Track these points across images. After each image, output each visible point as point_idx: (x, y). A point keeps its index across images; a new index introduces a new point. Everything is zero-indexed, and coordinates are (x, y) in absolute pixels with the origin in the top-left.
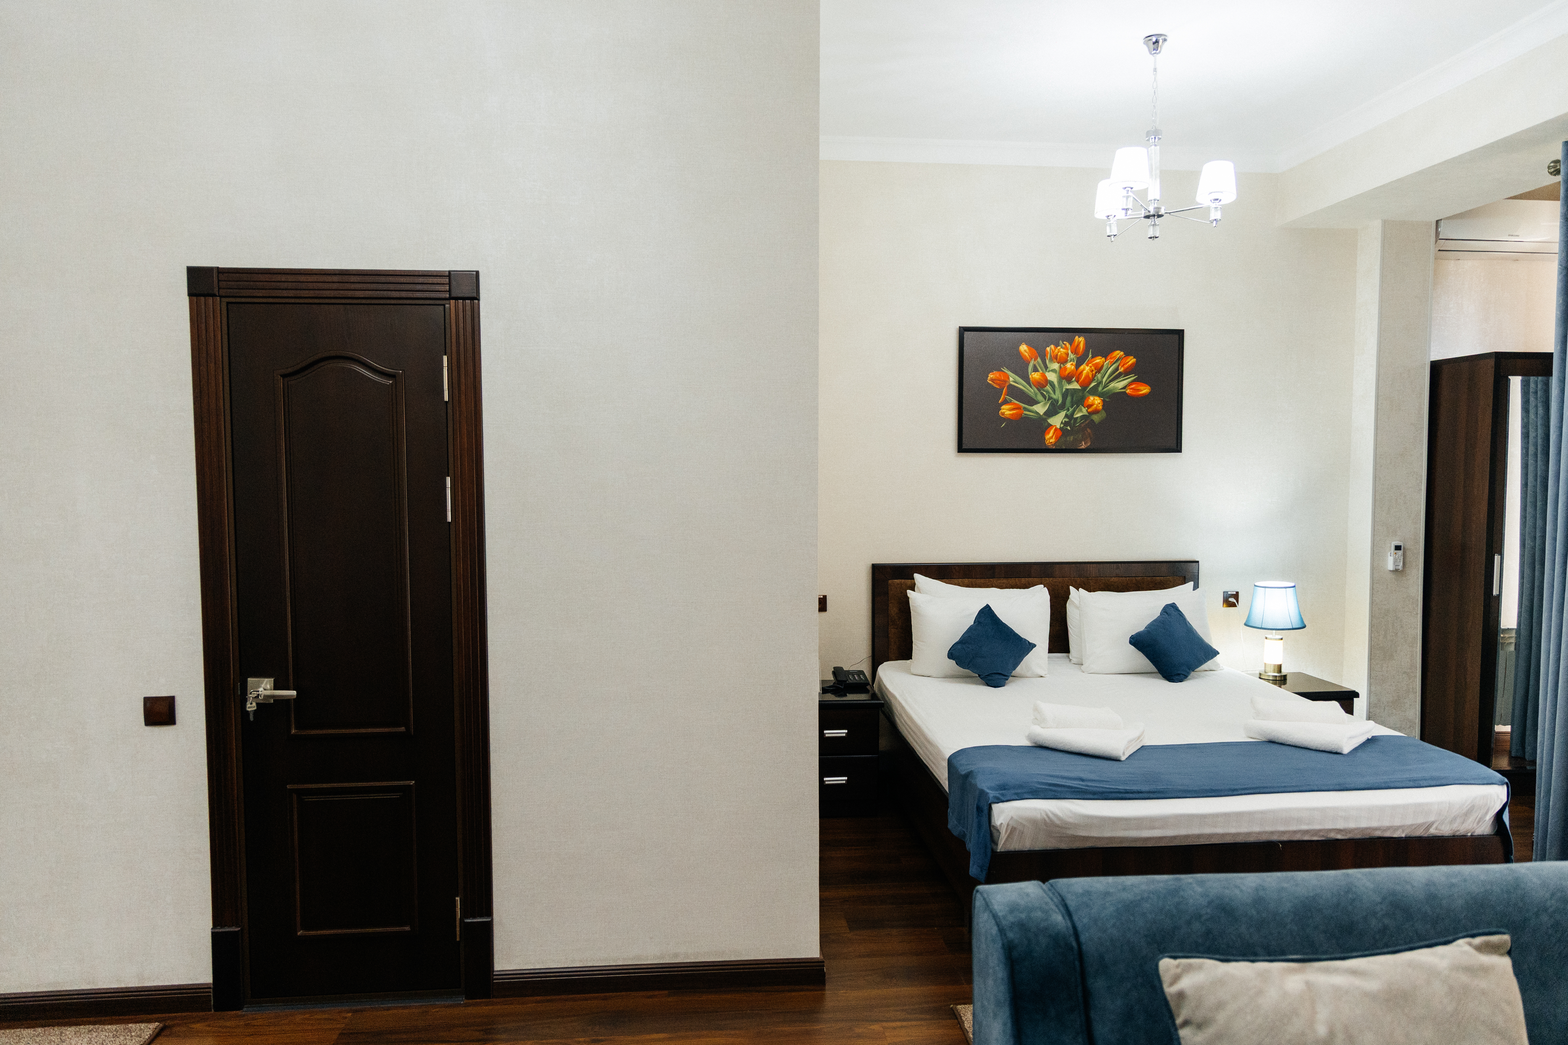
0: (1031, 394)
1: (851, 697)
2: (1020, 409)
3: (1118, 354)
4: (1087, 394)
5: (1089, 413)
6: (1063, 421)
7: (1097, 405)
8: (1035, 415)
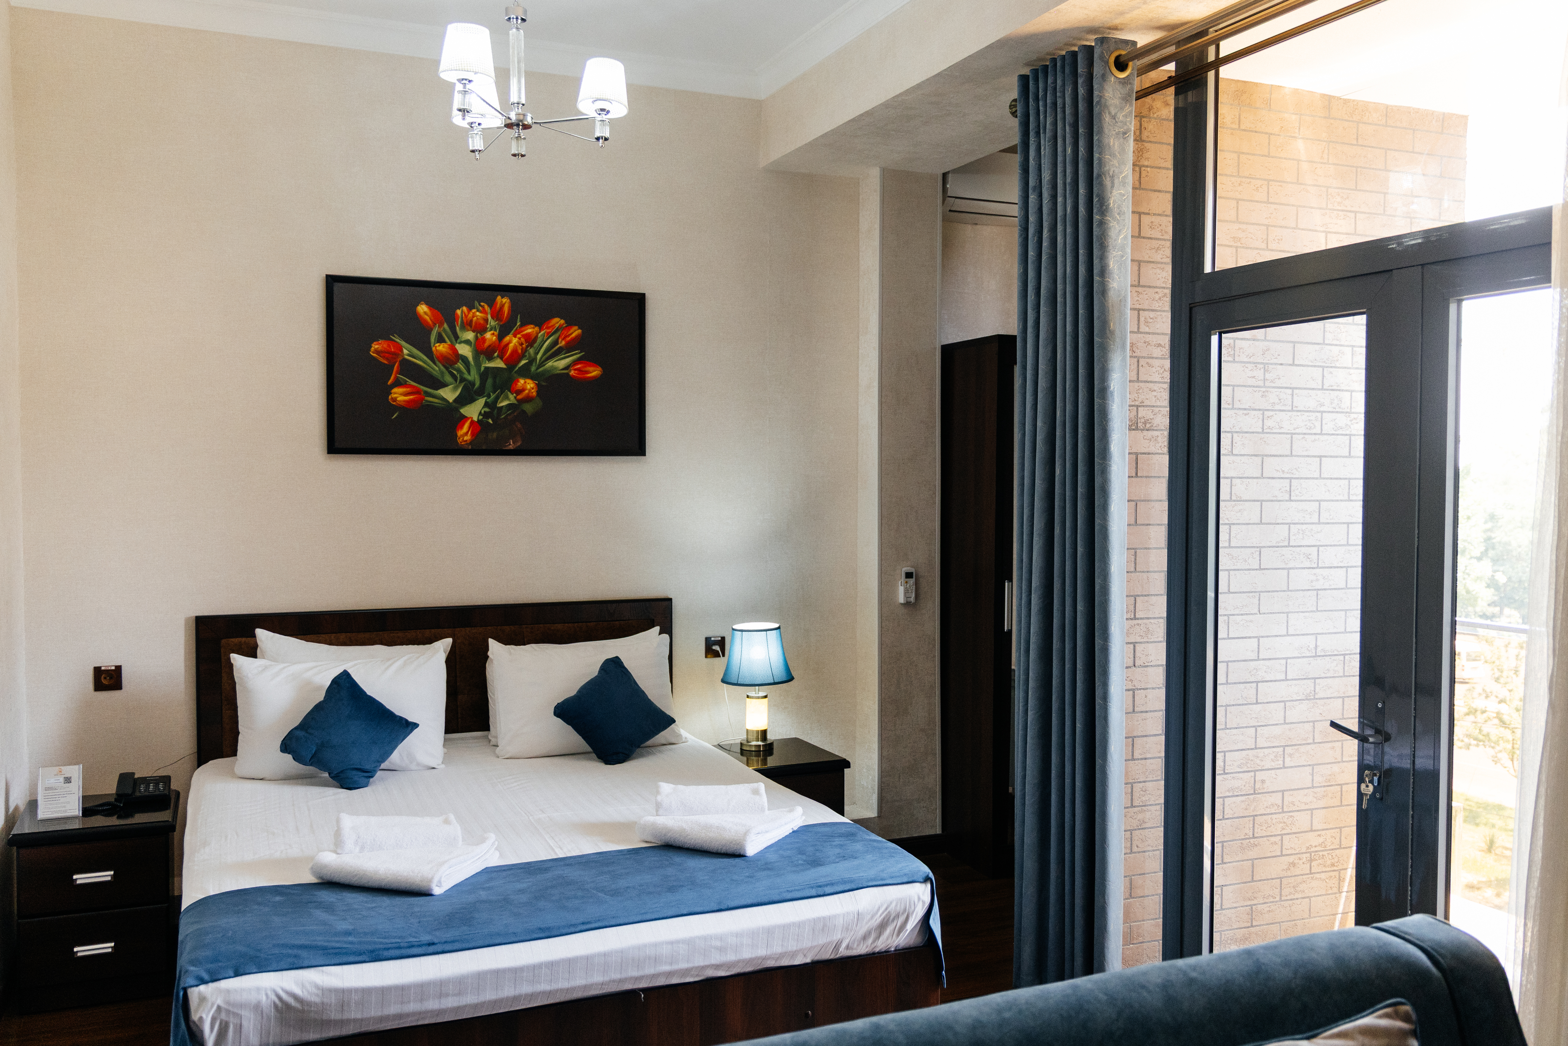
0: (435, 373)
1: (140, 818)
2: (420, 394)
3: (557, 322)
4: (515, 375)
5: (518, 400)
6: (483, 412)
7: (530, 390)
8: (444, 403)
